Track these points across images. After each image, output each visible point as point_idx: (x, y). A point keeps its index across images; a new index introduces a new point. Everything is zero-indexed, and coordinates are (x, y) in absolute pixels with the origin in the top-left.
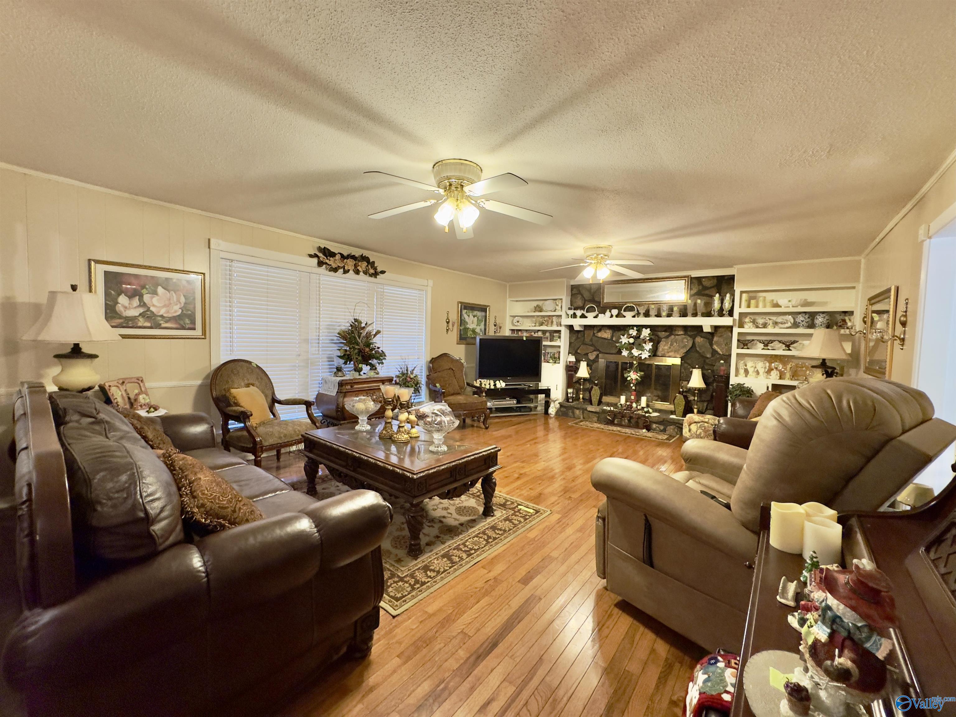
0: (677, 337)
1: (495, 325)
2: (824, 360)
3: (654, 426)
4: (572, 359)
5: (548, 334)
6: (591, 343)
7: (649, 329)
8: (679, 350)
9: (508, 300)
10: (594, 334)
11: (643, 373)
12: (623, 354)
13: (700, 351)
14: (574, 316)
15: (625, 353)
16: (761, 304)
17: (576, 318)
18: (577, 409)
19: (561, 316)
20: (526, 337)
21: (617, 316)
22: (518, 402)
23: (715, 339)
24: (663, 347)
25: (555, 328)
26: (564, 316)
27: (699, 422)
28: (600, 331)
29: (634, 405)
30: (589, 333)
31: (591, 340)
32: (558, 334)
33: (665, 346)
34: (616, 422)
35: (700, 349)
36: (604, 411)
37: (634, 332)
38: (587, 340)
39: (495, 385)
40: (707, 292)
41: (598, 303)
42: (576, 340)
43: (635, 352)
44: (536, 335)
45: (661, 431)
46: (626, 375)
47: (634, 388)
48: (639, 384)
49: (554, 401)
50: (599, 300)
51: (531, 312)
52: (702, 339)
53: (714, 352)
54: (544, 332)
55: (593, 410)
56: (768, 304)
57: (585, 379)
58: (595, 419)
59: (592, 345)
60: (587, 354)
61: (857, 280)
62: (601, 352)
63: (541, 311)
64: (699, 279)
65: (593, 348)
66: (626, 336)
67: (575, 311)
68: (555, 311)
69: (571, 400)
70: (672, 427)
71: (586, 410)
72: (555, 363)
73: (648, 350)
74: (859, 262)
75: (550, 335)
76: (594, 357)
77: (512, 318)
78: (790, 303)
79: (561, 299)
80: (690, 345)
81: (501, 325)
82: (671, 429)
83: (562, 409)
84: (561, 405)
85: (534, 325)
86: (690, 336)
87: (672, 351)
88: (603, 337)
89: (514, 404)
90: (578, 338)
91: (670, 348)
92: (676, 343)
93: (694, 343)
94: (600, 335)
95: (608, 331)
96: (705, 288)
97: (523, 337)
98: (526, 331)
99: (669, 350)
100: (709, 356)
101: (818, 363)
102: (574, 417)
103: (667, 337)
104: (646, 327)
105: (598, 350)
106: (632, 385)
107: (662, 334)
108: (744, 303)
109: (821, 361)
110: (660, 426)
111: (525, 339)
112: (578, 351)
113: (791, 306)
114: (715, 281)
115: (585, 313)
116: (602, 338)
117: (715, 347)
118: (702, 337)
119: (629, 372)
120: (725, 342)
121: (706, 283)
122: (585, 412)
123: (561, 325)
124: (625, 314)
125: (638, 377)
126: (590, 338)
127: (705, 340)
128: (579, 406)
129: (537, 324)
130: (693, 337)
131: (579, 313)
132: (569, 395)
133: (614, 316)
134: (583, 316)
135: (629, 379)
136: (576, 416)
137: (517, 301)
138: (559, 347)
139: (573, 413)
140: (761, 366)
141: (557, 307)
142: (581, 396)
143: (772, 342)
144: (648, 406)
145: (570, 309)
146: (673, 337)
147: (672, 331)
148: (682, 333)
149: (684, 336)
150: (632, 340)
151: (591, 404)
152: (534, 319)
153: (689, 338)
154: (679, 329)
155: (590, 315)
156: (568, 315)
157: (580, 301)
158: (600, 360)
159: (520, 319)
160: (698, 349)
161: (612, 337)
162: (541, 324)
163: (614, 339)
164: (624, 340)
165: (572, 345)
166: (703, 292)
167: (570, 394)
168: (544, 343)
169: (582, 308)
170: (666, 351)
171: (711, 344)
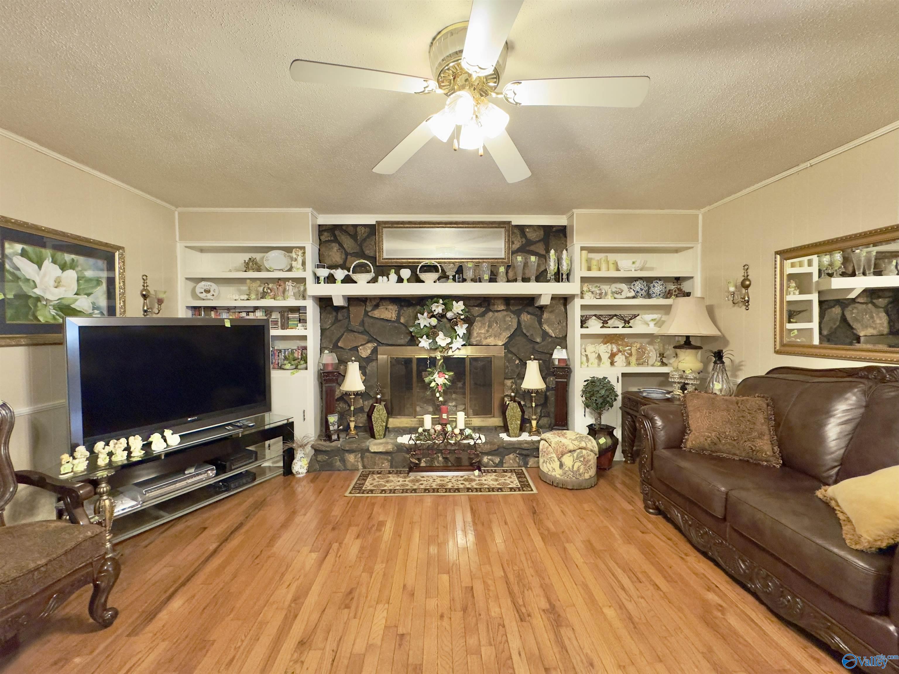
0: (496, 314)
1: (145, 297)
2: (688, 337)
3: (485, 459)
4: (330, 358)
5: (276, 316)
6: (361, 329)
7: (461, 303)
8: (500, 334)
9: (180, 246)
10: (366, 313)
11: (452, 373)
12: (421, 345)
13: (528, 334)
14: (331, 279)
15: (424, 343)
16: (604, 266)
17: (335, 283)
18: (350, 451)
19: (303, 280)
20: (231, 320)
21: (409, 281)
22: (221, 470)
23: (545, 316)
24: (479, 330)
25: (292, 302)
26: (310, 280)
27: (574, 451)
28: (377, 306)
29: (449, 428)
30: (357, 312)
31: (362, 323)
32: (297, 315)
33: (480, 329)
34: (423, 464)
35: (528, 331)
36: (401, 448)
37: (438, 308)
38: (355, 324)
39: (147, 446)
40: (532, 248)
41: (373, 260)
42: (333, 324)
43: (442, 340)
44: (251, 316)
45: (497, 465)
46: (427, 380)
47: (441, 399)
48: (447, 390)
49: (303, 446)
50: (372, 254)
51: (237, 270)
52: (529, 316)
53: (545, 334)
54: (268, 310)
55: (381, 449)
56: (611, 266)
57: (357, 394)
58: (386, 465)
59: (365, 332)
60: (356, 349)
61: (695, 239)
62: (380, 343)
63: (259, 269)
64: (522, 228)
65: (366, 337)
66: (426, 314)
67: (332, 271)
68: (290, 270)
69: (335, 437)
70: (511, 456)
71: (368, 450)
72: (296, 368)
73: (461, 335)
74: (697, 216)
75: (282, 317)
76: (369, 351)
77: (191, 285)
78: (634, 266)
79: (303, 248)
80: (515, 326)
81: (161, 296)
82: (511, 460)
83: (320, 458)
84: (317, 451)
85: (246, 297)
86: (514, 312)
87: (490, 336)
88: (382, 317)
89: (209, 478)
90: (337, 320)
91: (488, 331)
92: (497, 323)
93: (519, 323)
94: (376, 314)
95: (390, 307)
96: (530, 243)
97: (223, 320)
98: (228, 309)
99: (487, 335)
100: (538, 340)
101: (682, 341)
102: (346, 469)
103: (483, 315)
104: (457, 298)
105: (376, 340)
106: (438, 395)
107: (477, 311)
108: (584, 265)
109: (685, 339)
110: (493, 458)
111: (228, 324)
112: (339, 344)
113: (633, 270)
114: (542, 233)
115: (351, 273)
116: (383, 319)
117: (546, 327)
118: (529, 313)
119: (432, 373)
120: (558, 319)
121: (532, 235)
122: (367, 454)
123: (304, 298)
124: (423, 276)
125: (447, 382)
126: (359, 320)
127: (533, 317)
128: (354, 446)
129: (253, 296)
130: (518, 314)
131: (340, 274)
132: (331, 428)
133: (405, 281)
134: (348, 280)
135: (433, 384)
136: (349, 466)
137: (202, 250)
138: (304, 338)
139: (343, 461)
140: (605, 350)
141: (294, 264)
142: (352, 425)
143: (611, 317)
144: (467, 426)
145: (318, 267)
146: (491, 314)
147: (489, 305)
148: (502, 307)
149: (505, 313)
150: (434, 321)
151: (373, 436)
152: (244, 288)
153: (513, 316)
154: (499, 302)
155: (362, 278)
156: (318, 278)
157: (338, 254)
158: (379, 357)
159: (213, 286)
160: (525, 331)
161: (399, 317)
162: (263, 296)
163: (402, 321)
164: (424, 321)
165: (327, 333)
166: (527, 248)
167: (333, 424)
168: (273, 332)
169: (344, 267)
170: (482, 336)
171: (540, 323)
